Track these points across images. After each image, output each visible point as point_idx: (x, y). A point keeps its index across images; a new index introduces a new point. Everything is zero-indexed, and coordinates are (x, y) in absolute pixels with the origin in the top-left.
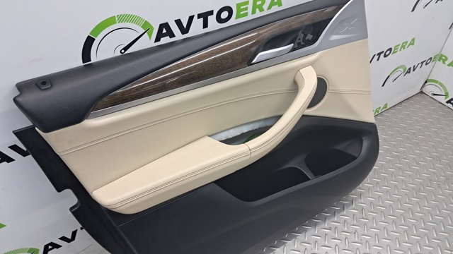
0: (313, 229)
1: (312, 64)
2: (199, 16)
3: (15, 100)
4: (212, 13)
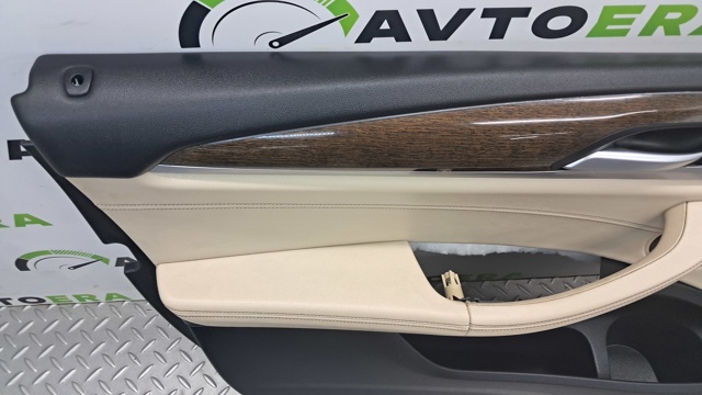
2: (487, 13)
3: (16, 101)
4: (525, 12)
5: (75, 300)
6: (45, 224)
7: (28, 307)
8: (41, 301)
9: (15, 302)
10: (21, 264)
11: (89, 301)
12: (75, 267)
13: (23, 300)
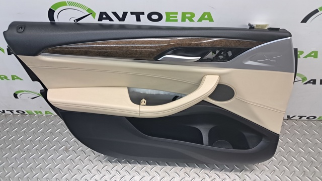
0: (199, 170)
1: (220, 75)
2: (132, 13)
3: (4, 33)
4: (143, 13)
5: (35, 114)
6: (21, 79)
7: (20, 115)
8: (24, 112)
9: (15, 112)
10: (15, 95)
11: (39, 114)
12: (33, 98)
13: (17, 111)
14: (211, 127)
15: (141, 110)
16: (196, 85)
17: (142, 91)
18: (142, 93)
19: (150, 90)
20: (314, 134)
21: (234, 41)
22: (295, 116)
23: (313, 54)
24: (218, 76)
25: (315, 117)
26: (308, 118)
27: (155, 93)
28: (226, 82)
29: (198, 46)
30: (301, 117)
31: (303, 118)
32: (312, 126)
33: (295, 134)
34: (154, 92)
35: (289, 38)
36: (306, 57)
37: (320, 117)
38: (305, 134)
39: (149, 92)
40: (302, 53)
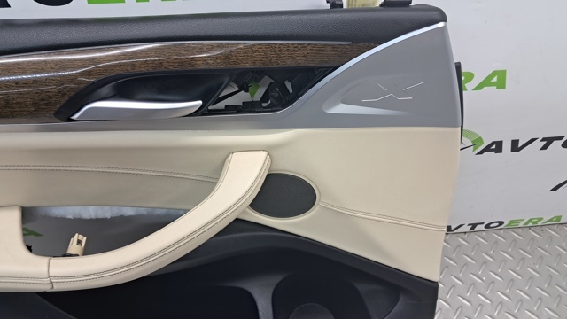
1: (269, 149)
14: (276, 279)
15: (54, 272)
16: (207, 183)
17: (70, 212)
18: (70, 217)
19: (91, 208)
20: (505, 260)
21: (288, 45)
22: (461, 226)
23: (495, 79)
24: (264, 154)
25: (501, 223)
26: (487, 226)
27: (108, 216)
28: (287, 166)
29: (185, 68)
30: (474, 226)
31: (477, 228)
32: (497, 242)
33: (467, 264)
34: (106, 213)
35: (441, 24)
36: (479, 88)
37: (511, 222)
38: (486, 262)
39: (90, 212)
40: (470, 76)
